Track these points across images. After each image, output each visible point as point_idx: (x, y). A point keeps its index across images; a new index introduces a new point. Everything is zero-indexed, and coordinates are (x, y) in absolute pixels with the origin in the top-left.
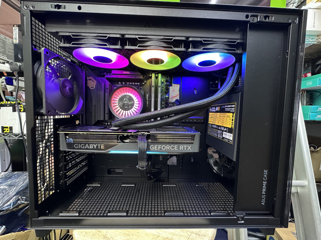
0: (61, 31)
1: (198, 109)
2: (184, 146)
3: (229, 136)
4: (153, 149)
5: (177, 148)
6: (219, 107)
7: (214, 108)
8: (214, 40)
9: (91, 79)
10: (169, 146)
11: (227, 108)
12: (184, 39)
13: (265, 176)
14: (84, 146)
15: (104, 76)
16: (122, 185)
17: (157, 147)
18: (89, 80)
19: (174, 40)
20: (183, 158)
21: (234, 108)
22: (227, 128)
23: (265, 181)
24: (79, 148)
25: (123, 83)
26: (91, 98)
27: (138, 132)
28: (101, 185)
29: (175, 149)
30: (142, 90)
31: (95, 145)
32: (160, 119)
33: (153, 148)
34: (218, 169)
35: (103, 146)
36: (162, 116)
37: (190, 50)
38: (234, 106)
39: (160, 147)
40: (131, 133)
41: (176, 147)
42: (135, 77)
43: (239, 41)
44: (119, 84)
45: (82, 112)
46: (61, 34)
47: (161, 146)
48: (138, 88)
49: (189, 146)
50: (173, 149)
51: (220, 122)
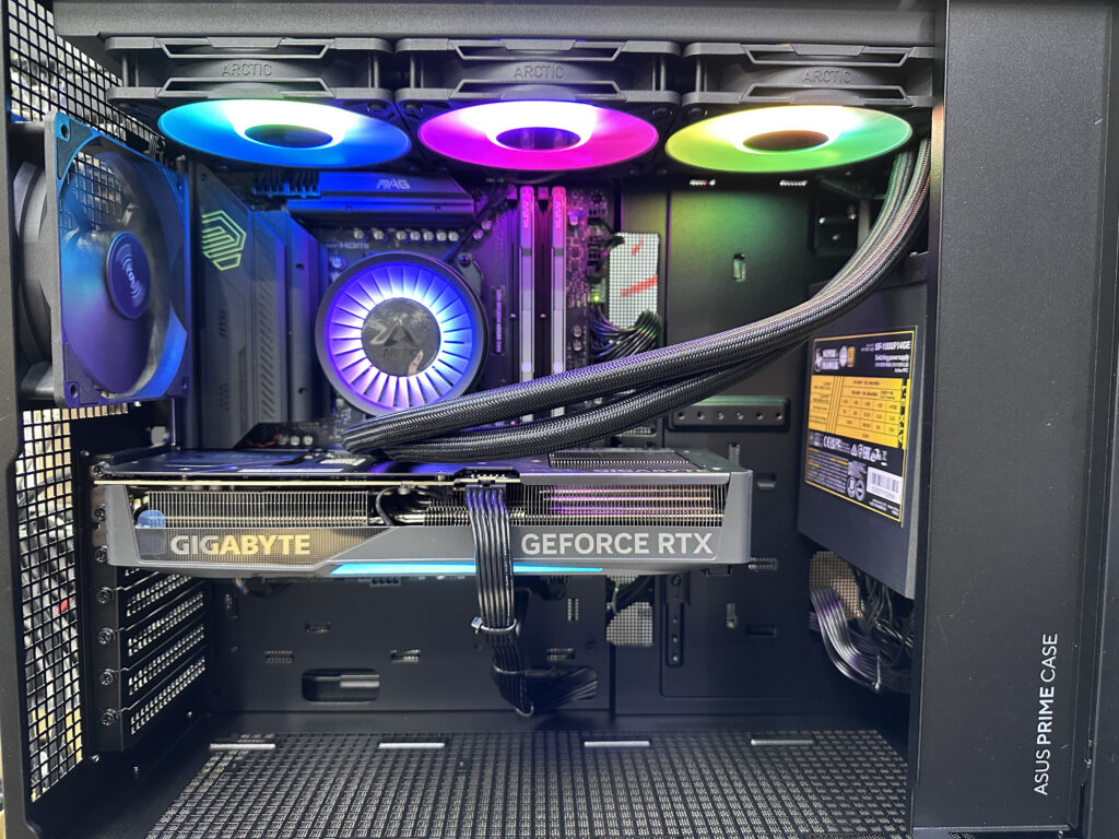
0: (122, 31)
1: (731, 367)
2: (678, 535)
3: (889, 487)
4: (537, 551)
5: (644, 543)
6: (852, 349)
7: (831, 353)
8: (801, 49)
9: (219, 223)
10: (610, 538)
11: (882, 352)
12: (664, 48)
13: (1048, 663)
14: (215, 546)
15: (280, 201)
16: (382, 746)
17: (552, 544)
18: (212, 224)
19: (622, 54)
20: (682, 606)
21: (906, 357)
22: (882, 448)
23: (1048, 686)
24: (195, 552)
25: (378, 235)
26: (222, 318)
27: (465, 474)
28: (279, 745)
29: (638, 551)
30: (472, 266)
31: (267, 539)
32: (566, 411)
33: (537, 545)
34: (857, 659)
35: (303, 541)
36: (574, 400)
37: (695, 97)
38: (905, 345)
39: (566, 540)
40: (433, 478)
41: (641, 539)
42: (438, 206)
43: (914, 53)
44: (357, 241)
45: (183, 384)
46: (118, 44)
47: (571, 536)
48: (450, 261)
49: (703, 537)
50: (629, 550)
51: (856, 423)
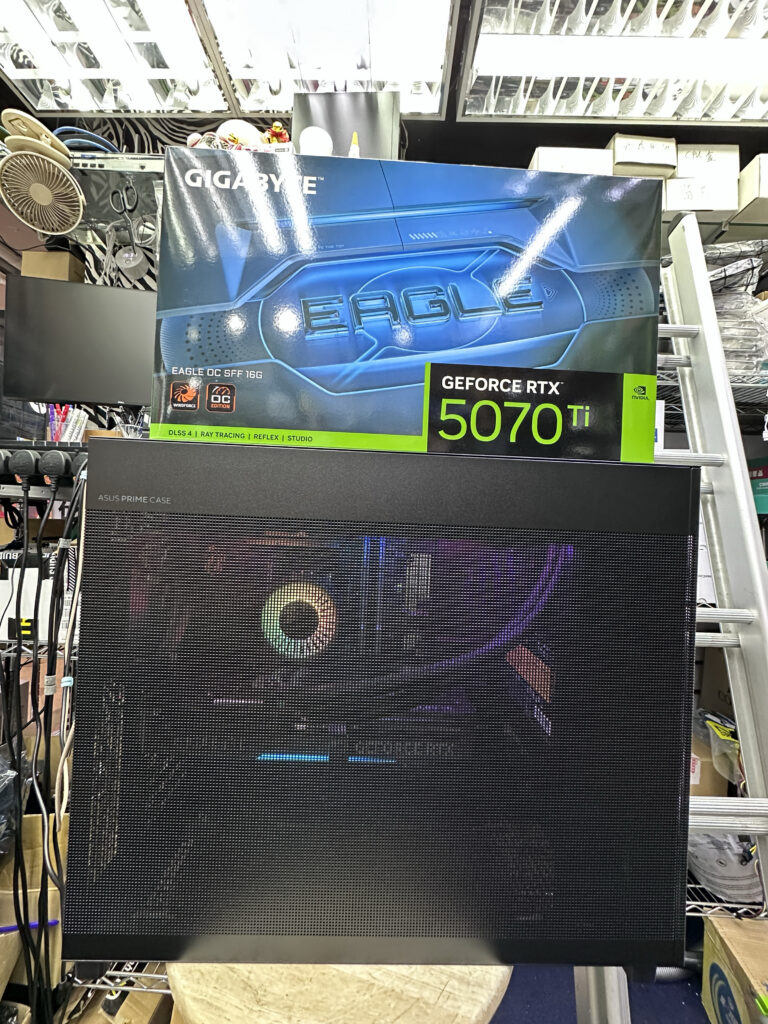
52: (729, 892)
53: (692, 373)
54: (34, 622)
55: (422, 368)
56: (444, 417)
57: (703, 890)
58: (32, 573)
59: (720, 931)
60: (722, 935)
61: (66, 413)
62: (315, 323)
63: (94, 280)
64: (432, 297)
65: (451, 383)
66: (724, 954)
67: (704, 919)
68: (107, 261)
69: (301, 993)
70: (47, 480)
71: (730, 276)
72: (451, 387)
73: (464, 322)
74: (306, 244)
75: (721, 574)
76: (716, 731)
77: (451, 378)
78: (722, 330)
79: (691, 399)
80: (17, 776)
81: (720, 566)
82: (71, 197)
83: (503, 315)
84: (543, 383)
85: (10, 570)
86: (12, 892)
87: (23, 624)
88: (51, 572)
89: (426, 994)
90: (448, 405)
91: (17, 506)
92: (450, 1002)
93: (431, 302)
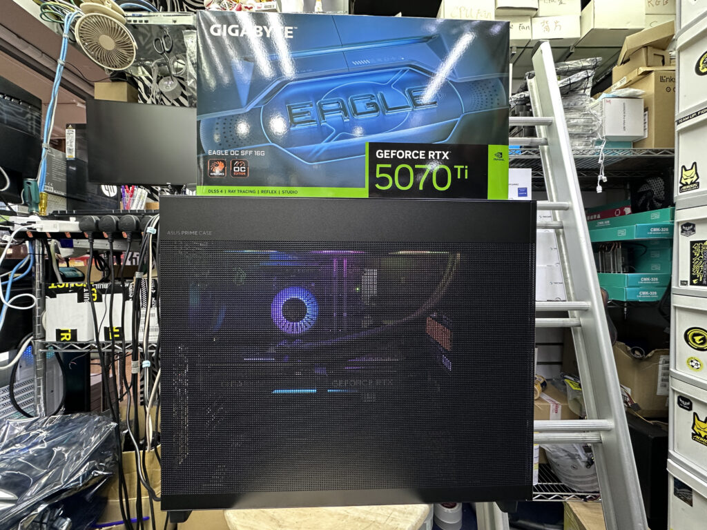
52: (579, 486)
53: (549, 149)
54: (122, 329)
55: (364, 145)
56: (378, 176)
57: (563, 486)
58: (119, 297)
59: (573, 509)
60: (575, 512)
61: (133, 192)
62: (296, 119)
63: (145, 101)
64: (368, 101)
65: (382, 154)
66: (576, 523)
67: (564, 504)
68: (154, 88)
69: (305, 521)
70: (125, 235)
71: (573, 83)
72: (382, 157)
73: (388, 116)
74: (289, 70)
75: (569, 281)
76: (571, 385)
77: (382, 151)
78: (568, 120)
79: (548, 167)
80: (117, 426)
81: (568, 275)
82: (127, 44)
83: (413, 110)
84: (438, 153)
85: (103, 296)
86: (119, 500)
87: (115, 330)
88: (130, 296)
89: (379, 519)
90: (381, 168)
91: (103, 256)
92: (393, 522)
93: (368, 104)
